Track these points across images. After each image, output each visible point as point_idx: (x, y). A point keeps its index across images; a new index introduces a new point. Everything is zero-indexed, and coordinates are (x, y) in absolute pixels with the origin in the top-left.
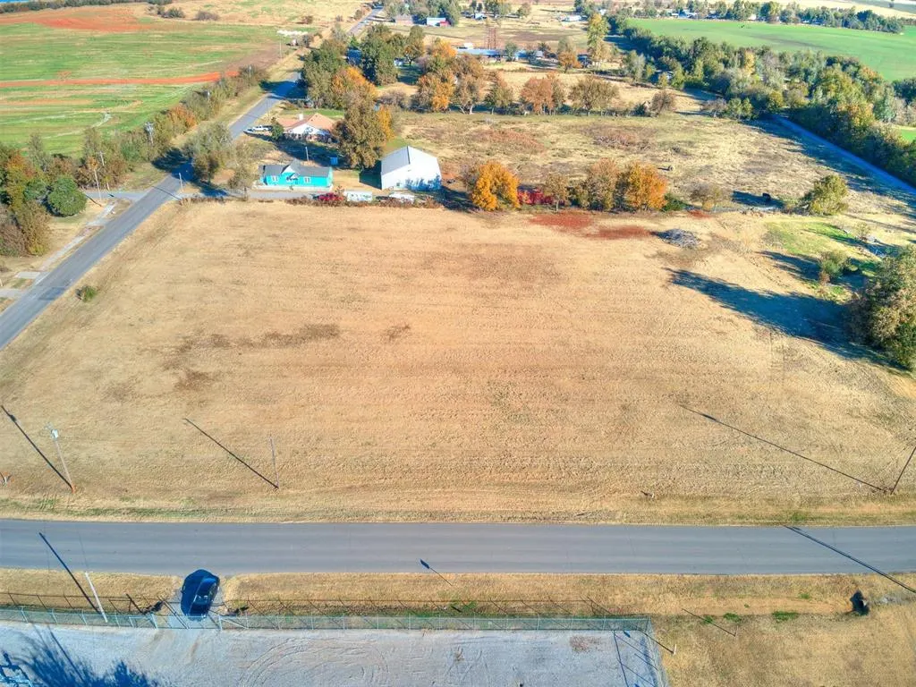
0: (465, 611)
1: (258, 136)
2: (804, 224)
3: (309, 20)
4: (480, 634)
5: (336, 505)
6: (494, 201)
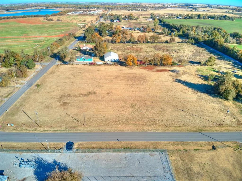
0: (127, 149)
1: (75, 50)
2: (205, 68)
3: (85, 21)
4: (130, 153)
5: (98, 129)
6: (131, 64)
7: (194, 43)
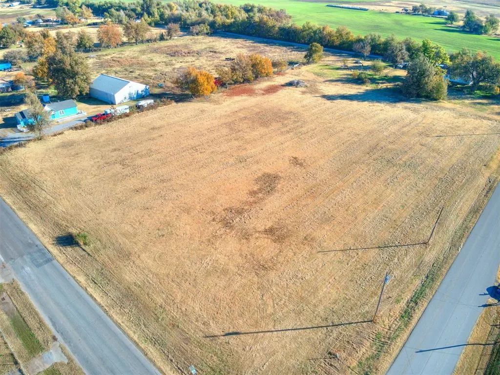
7: (211, 34)
